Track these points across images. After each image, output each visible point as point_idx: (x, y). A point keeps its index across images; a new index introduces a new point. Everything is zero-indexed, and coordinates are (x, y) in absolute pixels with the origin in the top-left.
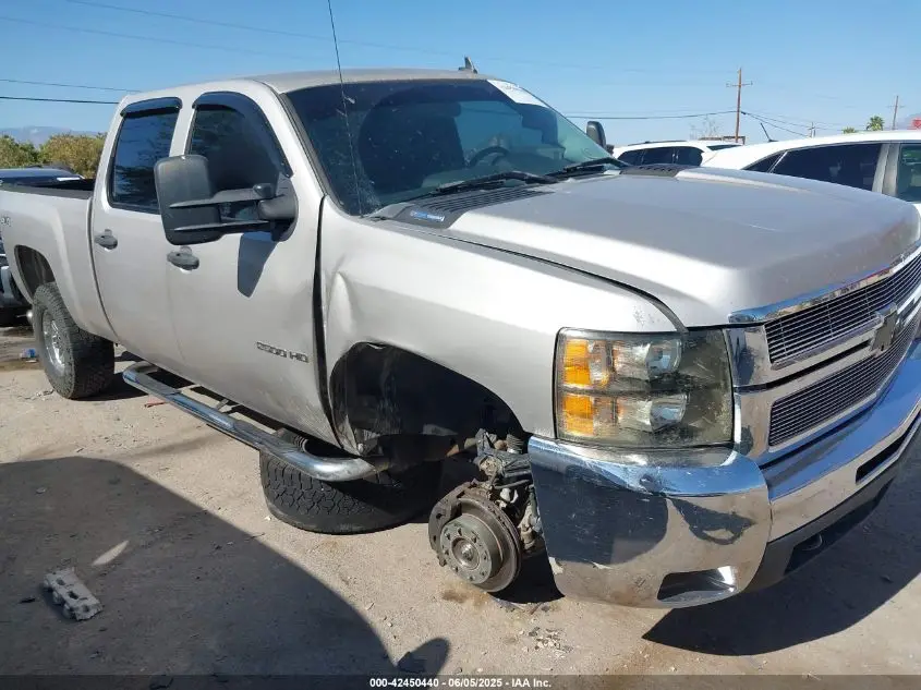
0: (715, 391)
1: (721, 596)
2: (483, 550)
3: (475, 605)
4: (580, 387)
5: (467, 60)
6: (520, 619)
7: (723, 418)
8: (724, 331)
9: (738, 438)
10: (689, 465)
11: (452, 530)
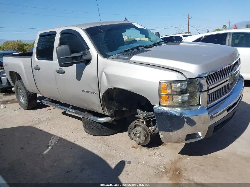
0: (195, 93)
1: (199, 139)
2: (142, 135)
3: (140, 149)
4: (165, 94)
5: (126, 18)
6: (151, 151)
7: (197, 99)
8: (196, 79)
9: (201, 103)
10: (191, 109)
11: (134, 131)
